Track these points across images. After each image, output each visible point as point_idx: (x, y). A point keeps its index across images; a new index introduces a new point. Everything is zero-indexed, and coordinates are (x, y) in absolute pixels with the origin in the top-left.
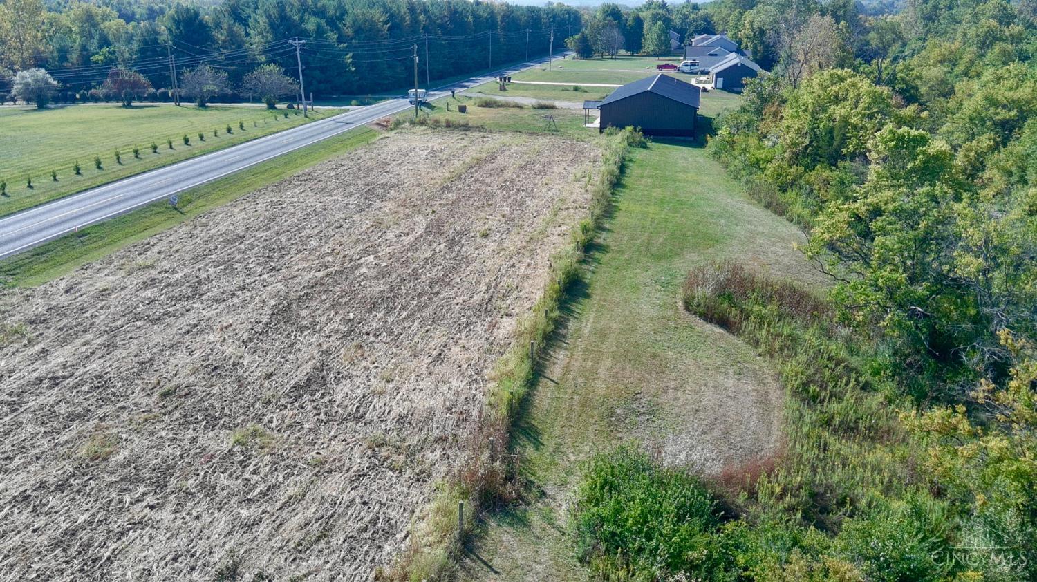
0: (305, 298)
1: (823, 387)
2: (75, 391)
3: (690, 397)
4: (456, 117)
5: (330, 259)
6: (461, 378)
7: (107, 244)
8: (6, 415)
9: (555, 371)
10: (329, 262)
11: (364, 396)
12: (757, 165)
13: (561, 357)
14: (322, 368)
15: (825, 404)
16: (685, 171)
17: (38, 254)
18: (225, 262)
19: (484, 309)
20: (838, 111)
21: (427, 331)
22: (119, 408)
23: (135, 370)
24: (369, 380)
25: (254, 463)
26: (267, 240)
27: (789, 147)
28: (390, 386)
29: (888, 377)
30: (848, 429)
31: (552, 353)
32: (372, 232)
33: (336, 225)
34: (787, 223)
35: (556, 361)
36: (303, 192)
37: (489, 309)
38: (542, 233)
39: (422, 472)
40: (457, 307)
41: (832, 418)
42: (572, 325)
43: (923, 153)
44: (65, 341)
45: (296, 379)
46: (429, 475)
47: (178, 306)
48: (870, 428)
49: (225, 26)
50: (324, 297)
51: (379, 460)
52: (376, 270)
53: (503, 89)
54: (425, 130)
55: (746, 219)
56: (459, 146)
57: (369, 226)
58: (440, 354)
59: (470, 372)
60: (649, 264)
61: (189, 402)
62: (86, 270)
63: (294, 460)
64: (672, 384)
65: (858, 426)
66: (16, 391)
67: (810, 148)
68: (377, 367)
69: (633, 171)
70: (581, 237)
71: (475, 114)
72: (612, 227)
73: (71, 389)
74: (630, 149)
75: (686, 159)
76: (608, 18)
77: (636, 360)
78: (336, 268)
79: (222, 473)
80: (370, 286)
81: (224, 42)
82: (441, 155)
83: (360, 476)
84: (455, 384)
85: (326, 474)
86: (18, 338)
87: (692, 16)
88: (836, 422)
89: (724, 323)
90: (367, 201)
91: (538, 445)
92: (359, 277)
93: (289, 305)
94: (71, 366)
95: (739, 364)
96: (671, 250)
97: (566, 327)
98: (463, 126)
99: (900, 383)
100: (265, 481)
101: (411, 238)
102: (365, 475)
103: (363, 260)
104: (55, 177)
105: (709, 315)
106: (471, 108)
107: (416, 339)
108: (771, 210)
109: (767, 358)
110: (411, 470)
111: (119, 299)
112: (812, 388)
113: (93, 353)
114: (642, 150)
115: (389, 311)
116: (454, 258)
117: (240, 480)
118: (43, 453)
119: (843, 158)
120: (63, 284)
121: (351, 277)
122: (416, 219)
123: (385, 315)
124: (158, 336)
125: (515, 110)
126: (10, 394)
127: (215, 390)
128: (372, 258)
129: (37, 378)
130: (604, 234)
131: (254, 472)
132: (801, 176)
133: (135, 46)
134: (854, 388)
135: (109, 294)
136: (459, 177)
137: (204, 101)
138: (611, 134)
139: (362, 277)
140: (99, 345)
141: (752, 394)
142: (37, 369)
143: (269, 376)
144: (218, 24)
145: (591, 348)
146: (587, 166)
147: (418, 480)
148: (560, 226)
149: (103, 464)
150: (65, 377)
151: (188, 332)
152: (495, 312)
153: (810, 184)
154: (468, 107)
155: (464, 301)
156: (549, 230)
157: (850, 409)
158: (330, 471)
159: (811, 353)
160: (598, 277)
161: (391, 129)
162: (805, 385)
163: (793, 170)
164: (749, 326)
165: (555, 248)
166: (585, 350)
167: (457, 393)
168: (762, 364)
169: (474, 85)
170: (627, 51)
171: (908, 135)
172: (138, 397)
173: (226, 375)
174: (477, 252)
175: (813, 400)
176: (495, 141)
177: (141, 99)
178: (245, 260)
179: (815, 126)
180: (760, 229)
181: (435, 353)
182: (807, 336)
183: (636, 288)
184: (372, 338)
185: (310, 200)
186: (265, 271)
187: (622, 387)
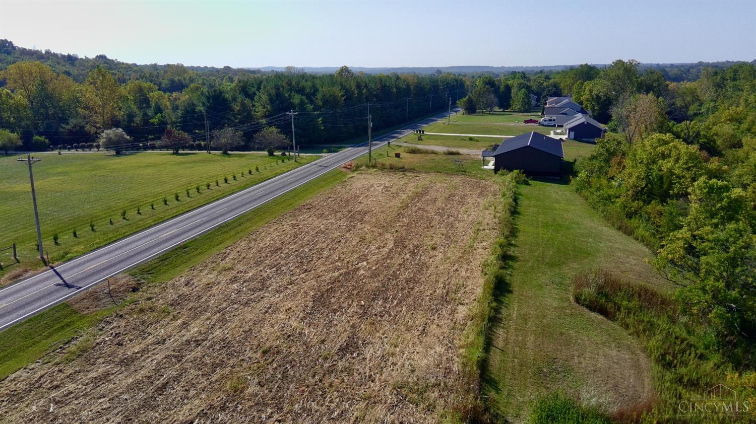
0: (330, 291)
1: (675, 357)
2: (211, 349)
3: (589, 362)
4: (394, 161)
5: (339, 264)
6: (440, 345)
7: (200, 253)
8: (176, 364)
9: (500, 342)
10: (339, 266)
11: (383, 356)
12: (609, 199)
13: (501, 333)
14: (353, 336)
15: (677, 368)
16: (557, 202)
17: (162, 260)
18: (275, 266)
19: (445, 299)
20: (666, 165)
21: (412, 314)
22: (241, 360)
23: (243, 336)
24: (384, 346)
25: (329, 396)
26: (297, 251)
27: (632, 188)
28: (398, 350)
29: (715, 351)
30: (693, 385)
31: (495, 330)
32: (361, 245)
33: (336, 240)
34: (634, 241)
35: (499, 335)
36: (310, 217)
37: (448, 299)
38: (471, 247)
39: (430, 405)
40: (427, 298)
41: (682, 377)
42: (504, 312)
43: (728, 197)
44: (196, 317)
45: (340, 344)
46: (435, 407)
47: (255, 295)
48: (707, 384)
49: (239, 100)
50: (342, 290)
51: (402, 397)
52: (369, 272)
53: (420, 139)
54: (376, 171)
55: (606, 238)
56: (402, 183)
57: (357, 241)
58: (424, 330)
59: (446, 342)
60: (546, 270)
61: (279, 357)
62: (194, 270)
63: (352, 395)
64: (576, 353)
65: (699, 383)
66: (177, 349)
67: (646, 189)
68: (386, 337)
69: (524, 202)
70: (499, 251)
71: (407, 159)
72: (517, 243)
73: (209, 348)
74: (518, 185)
75: (557, 193)
76: (487, 86)
77: (550, 336)
78: (345, 270)
79: (313, 402)
80: (369, 283)
81: (238, 111)
82: (391, 190)
83: (393, 406)
84: (438, 349)
85: (373, 405)
86: (166, 315)
87: (545, 84)
88: (685, 380)
89: (603, 312)
90: (352, 223)
91: (498, 390)
92: (361, 276)
93: (323, 295)
94: (205, 333)
95: (617, 341)
96: (559, 261)
97: (500, 313)
98: (401, 168)
99: (723, 354)
100: (339, 408)
101: (386, 250)
102: (396, 406)
103: (360, 265)
104: (152, 206)
105: (593, 307)
106: (403, 155)
107: (407, 320)
108: (622, 231)
109: (635, 337)
110: (423, 403)
111: (219, 290)
112: (668, 357)
113: (214, 325)
114: (525, 186)
115: (386, 300)
116: (417, 264)
117: (324, 407)
118: (205, 387)
119: (672, 197)
120: (183, 280)
121: (355, 276)
122: (387, 237)
123: (383, 302)
124: (250, 315)
125: (433, 155)
126: (174, 351)
127: (293, 350)
128: (365, 263)
129: (186, 341)
130: (512, 248)
131: (331, 402)
132: (641, 208)
133: (180, 113)
134: (695, 357)
135: (212, 287)
136: (407, 206)
137: (226, 150)
138: (503, 175)
139: (362, 277)
140: (217, 320)
141: (628, 360)
142: (185, 335)
143: (323, 342)
144: (234, 99)
145: (519, 328)
146: (490, 198)
147: (429, 410)
148: (481, 242)
149: (242, 395)
150: (203, 340)
151: (266, 312)
152: (452, 302)
153: (648, 214)
154: (401, 153)
155: (431, 294)
156: (475, 244)
157: (693, 372)
158: (375, 403)
159: (664, 334)
160: (515, 279)
161: (354, 171)
162: (663, 356)
163: (635, 203)
164: (621, 315)
165: (482, 258)
166: (516, 329)
167: (440, 356)
168: (632, 341)
169: (401, 136)
170: (500, 108)
171: (717, 185)
172: (249, 354)
173: (297, 341)
174: (431, 260)
175: (669, 365)
176: (424, 179)
177: (183, 148)
178: (287, 264)
179: (649, 174)
180: (617, 245)
181: (420, 329)
182: (660, 322)
183: (540, 287)
184: (379, 318)
185: (316, 223)
186: (301, 272)
187: (544, 354)
